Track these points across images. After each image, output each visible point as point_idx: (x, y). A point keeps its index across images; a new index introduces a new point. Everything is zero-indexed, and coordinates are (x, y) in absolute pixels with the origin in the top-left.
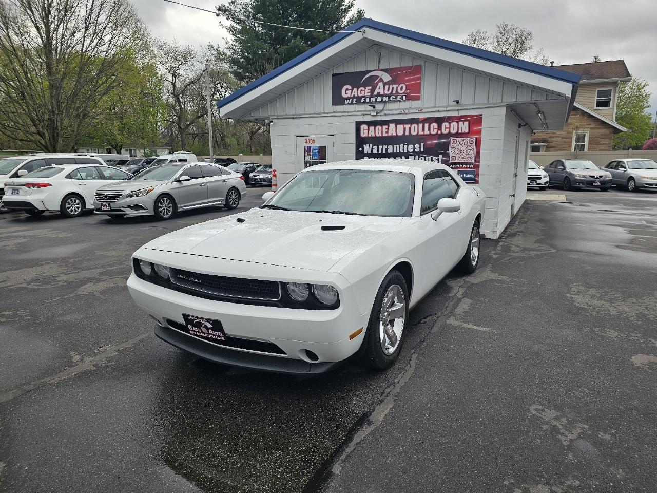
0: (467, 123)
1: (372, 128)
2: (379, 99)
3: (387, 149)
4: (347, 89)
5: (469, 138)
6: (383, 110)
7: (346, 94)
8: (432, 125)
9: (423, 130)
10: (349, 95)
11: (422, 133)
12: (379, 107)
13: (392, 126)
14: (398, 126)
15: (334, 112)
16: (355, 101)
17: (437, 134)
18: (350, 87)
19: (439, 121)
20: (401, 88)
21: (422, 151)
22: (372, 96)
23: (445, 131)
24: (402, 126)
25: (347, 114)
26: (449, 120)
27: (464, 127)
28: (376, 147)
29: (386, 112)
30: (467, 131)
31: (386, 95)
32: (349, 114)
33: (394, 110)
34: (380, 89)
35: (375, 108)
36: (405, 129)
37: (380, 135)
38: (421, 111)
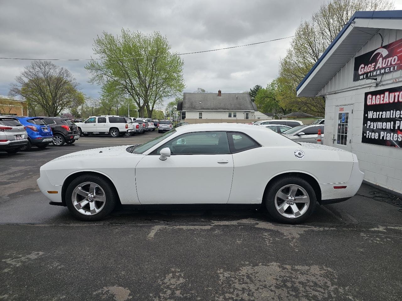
1: (374, 97)
2: (379, 72)
3: (382, 115)
4: (362, 68)
6: (381, 81)
7: (361, 71)
10: (362, 72)
12: (379, 79)
13: (387, 94)
15: (354, 87)
16: (365, 76)
18: (363, 66)
20: (394, 60)
24: (393, 94)
25: (360, 87)
28: (376, 113)
29: (384, 83)
31: (383, 68)
33: (389, 80)
34: (380, 63)
35: (377, 81)
36: (395, 96)
37: (379, 103)
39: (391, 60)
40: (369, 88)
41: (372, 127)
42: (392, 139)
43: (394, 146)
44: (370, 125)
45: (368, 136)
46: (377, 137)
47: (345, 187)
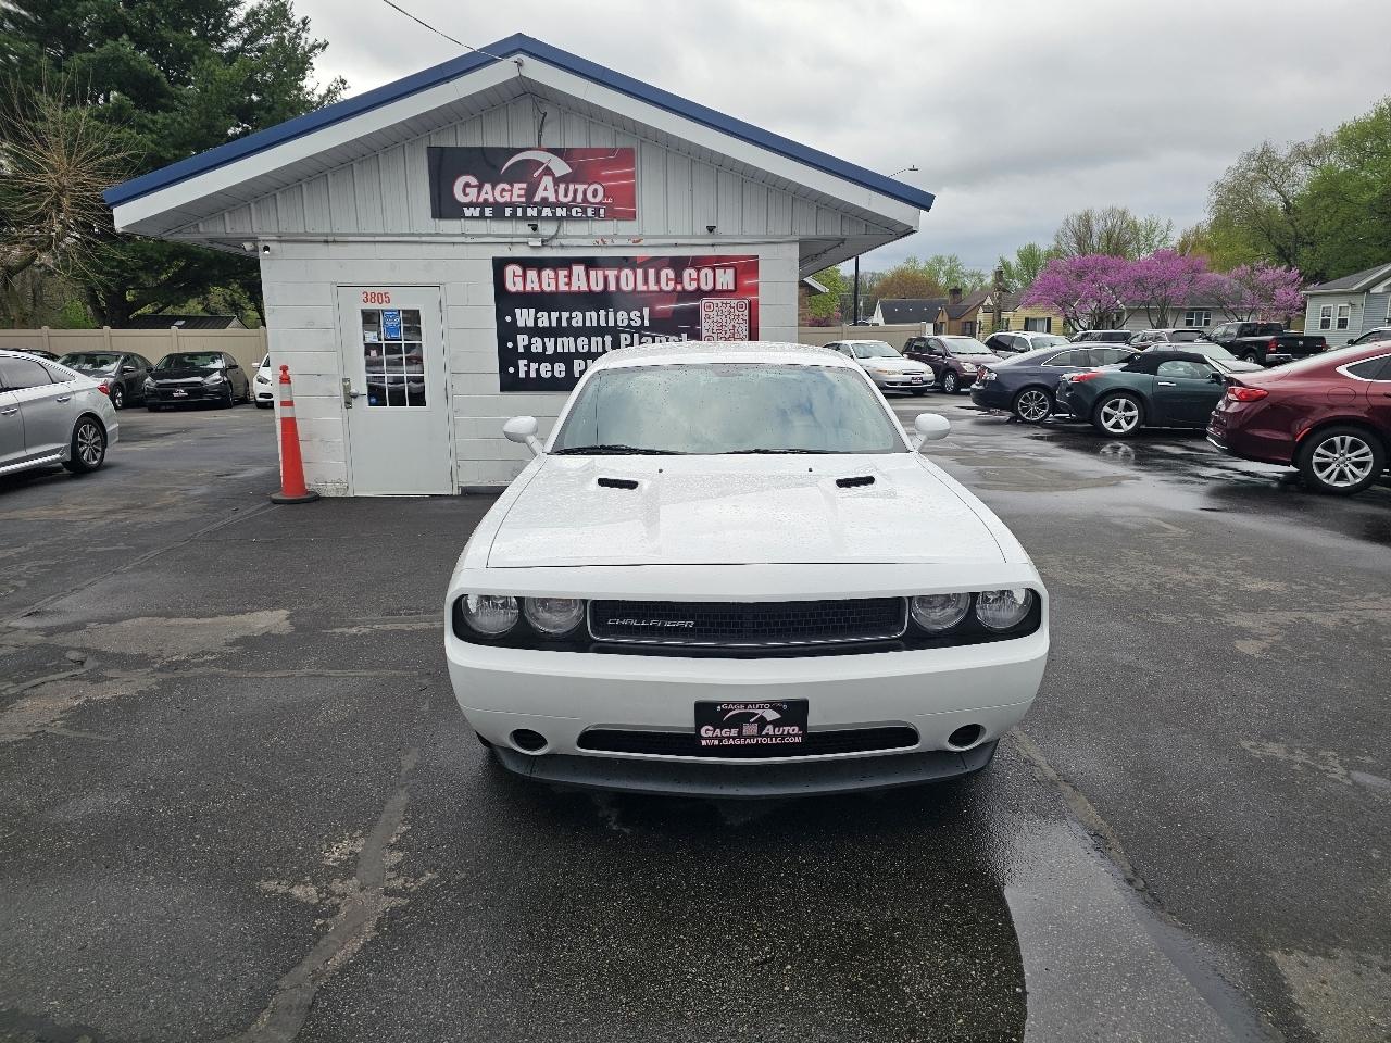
0: (730, 272)
1: (532, 274)
2: (547, 212)
3: (569, 320)
4: (467, 185)
5: (736, 302)
6: (555, 237)
7: (465, 194)
8: (664, 273)
9: (646, 281)
10: (472, 198)
11: (644, 288)
12: (547, 229)
13: (578, 270)
14: (592, 273)
15: (437, 234)
16: (488, 212)
17: (674, 290)
18: (473, 181)
19: (678, 264)
20: (595, 192)
21: (647, 323)
22: (530, 203)
23: (690, 287)
24: (600, 272)
25: (469, 240)
26: (698, 263)
27: (726, 279)
28: (546, 314)
29: (564, 242)
30: (731, 287)
31: (562, 205)
32: (475, 240)
33: (579, 238)
34: (546, 189)
35: (542, 232)
37: (552, 289)
38: (638, 242)
39: (585, 190)
40: (506, 248)
41: (536, 350)
44: (530, 344)
45: (528, 373)
46: (563, 374)
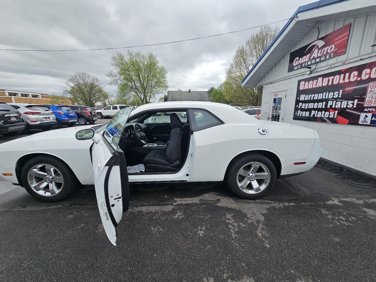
1: (307, 83)
2: (313, 61)
4: (296, 60)
6: (315, 69)
7: (295, 63)
9: (344, 79)
10: (297, 64)
12: (314, 67)
13: (320, 79)
14: (324, 79)
15: (288, 77)
16: (299, 67)
17: (356, 80)
18: (298, 58)
19: (360, 69)
20: (331, 48)
21: (340, 96)
24: (327, 79)
25: (294, 76)
26: (371, 65)
28: (308, 96)
29: (318, 70)
31: (318, 57)
33: (323, 67)
34: (315, 54)
35: (311, 69)
36: (329, 80)
37: (311, 87)
38: (344, 63)
39: (328, 49)
40: (302, 76)
41: (303, 107)
42: (323, 116)
43: (325, 121)
44: (302, 106)
45: (300, 114)
46: (308, 115)
47: (304, 163)
